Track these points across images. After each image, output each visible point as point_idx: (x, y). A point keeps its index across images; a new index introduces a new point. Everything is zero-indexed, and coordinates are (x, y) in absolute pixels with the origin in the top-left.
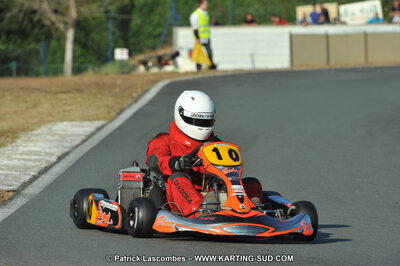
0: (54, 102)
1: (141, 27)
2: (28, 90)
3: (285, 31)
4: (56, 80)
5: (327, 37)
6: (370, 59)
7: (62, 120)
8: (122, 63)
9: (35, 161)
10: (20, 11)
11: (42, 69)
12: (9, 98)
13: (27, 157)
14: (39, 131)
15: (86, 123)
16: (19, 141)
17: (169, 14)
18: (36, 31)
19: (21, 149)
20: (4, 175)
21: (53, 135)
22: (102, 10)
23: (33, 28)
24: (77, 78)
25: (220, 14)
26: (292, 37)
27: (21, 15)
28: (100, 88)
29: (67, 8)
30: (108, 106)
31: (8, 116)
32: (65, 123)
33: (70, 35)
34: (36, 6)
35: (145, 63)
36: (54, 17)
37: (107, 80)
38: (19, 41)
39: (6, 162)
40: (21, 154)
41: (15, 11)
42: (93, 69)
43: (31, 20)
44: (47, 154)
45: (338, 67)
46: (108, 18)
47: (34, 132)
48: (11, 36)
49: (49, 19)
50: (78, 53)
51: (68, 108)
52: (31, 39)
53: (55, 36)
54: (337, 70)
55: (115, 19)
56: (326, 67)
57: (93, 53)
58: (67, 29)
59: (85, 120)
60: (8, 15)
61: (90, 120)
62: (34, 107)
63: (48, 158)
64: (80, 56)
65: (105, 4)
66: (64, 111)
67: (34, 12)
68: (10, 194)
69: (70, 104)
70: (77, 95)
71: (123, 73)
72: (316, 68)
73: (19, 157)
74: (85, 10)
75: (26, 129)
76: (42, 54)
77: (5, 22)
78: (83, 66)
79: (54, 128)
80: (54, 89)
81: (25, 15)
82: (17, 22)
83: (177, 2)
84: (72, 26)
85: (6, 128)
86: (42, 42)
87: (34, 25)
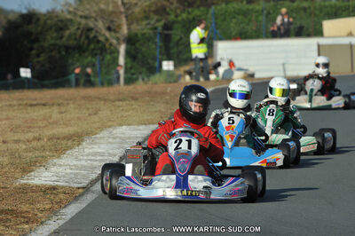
0: (113, 108)
1: (181, 39)
2: (88, 98)
3: (311, 43)
4: (114, 89)
5: (351, 46)
7: (121, 125)
8: (168, 72)
9: (100, 161)
10: (78, 29)
11: (97, 80)
12: (72, 106)
13: (93, 158)
14: (101, 135)
15: (142, 127)
16: (84, 143)
18: (92, 46)
19: (87, 151)
20: (75, 174)
21: (114, 138)
22: (149, 27)
23: (89, 44)
24: (131, 87)
25: (254, 28)
26: (319, 46)
27: (79, 32)
28: (153, 96)
29: (119, 26)
30: (160, 111)
31: (72, 122)
32: (124, 127)
33: (122, 49)
34: (91, 24)
35: (190, 73)
36: (107, 34)
37: (158, 88)
38: (77, 55)
39: (75, 162)
40: (88, 155)
41: (73, 29)
42: (143, 79)
43: (87, 37)
44: (110, 155)
46: (155, 33)
47: (97, 136)
48: (70, 51)
49: (104, 35)
50: (129, 65)
51: (125, 114)
52: (87, 54)
53: (109, 51)
55: (160, 34)
56: (351, 73)
57: (143, 64)
58: (119, 44)
59: (142, 124)
60: (67, 33)
61: (145, 124)
62: (95, 114)
63: (111, 158)
64: (131, 68)
65: (152, 22)
66: (122, 116)
67: (90, 30)
68: (81, 191)
69: (126, 111)
70: (133, 102)
71: (170, 82)
72: (343, 74)
73: (85, 158)
74: (135, 27)
75: (89, 134)
76: (98, 67)
77: (64, 39)
78: (134, 77)
79: (114, 132)
80: (112, 98)
81: (82, 32)
82: (76, 39)
83: (216, 18)
84: (124, 41)
85: (72, 132)
86: (98, 56)
87: (90, 41)
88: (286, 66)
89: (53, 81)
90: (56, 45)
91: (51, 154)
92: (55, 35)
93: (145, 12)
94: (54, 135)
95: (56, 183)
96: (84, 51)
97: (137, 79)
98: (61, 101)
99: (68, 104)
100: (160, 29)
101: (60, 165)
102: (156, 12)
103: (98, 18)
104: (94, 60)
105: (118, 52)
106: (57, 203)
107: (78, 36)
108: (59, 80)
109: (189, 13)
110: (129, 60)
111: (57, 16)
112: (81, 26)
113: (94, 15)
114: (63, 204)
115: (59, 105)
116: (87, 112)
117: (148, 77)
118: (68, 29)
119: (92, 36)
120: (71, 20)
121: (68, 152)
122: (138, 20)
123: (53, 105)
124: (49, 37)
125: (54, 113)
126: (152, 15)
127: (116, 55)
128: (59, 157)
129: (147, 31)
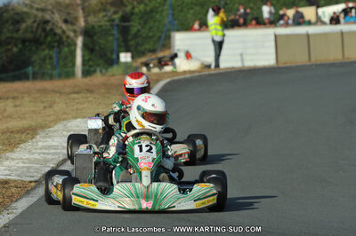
0: (68, 101)
1: (139, 31)
2: (44, 91)
3: (268, 33)
4: (69, 82)
5: (308, 36)
6: (347, 55)
7: (76, 118)
8: (126, 63)
9: (53, 154)
10: (35, 22)
11: (55, 72)
12: (27, 99)
13: (46, 151)
14: (56, 128)
16: (38, 137)
17: (166, 21)
18: (49, 39)
19: (40, 144)
20: (27, 167)
21: (68, 131)
22: (106, 18)
23: (46, 36)
24: (87, 80)
26: (276, 36)
27: (35, 25)
28: (109, 88)
29: (76, 19)
31: (27, 115)
32: (79, 120)
33: (80, 41)
34: (48, 17)
35: (147, 65)
36: (64, 26)
37: (114, 80)
38: (34, 48)
39: (27, 156)
40: (41, 149)
41: (29, 22)
42: (101, 72)
43: (44, 30)
44: (63, 148)
45: (319, 63)
46: (112, 25)
47: (51, 129)
48: (27, 44)
49: (61, 28)
50: (87, 58)
51: (80, 106)
52: (44, 47)
53: (66, 43)
54: (317, 65)
55: (118, 26)
56: (308, 63)
57: (100, 57)
58: (76, 36)
60: (24, 25)
62: (50, 107)
64: (89, 60)
65: (109, 14)
66: (77, 109)
67: (46, 22)
68: (33, 184)
69: (82, 104)
70: (89, 95)
72: (300, 64)
73: (38, 151)
74: (92, 19)
75: (43, 127)
76: (55, 60)
77: (21, 32)
78: (92, 69)
79: (69, 124)
80: (68, 90)
81: (39, 25)
82: (32, 32)
83: (173, 10)
84: (81, 33)
85: (26, 126)
86: (55, 49)
87: (47, 33)
88: (245, 57)
89: (11, 74)
90: (12, 38)
91: (4, 148)
92: (11, 27)
93: (102, 4)
94: (8, 128)
95: (9, 177)
96: (41, 44)
97: (95, 71)
98: (15, 95)
99: (23, 98)
100: (117, 22)
101: (13, 159)
102: (112, 4)
103: (55, 11)
104: (51, 52)
105: (75, 45)
106: (8, 197)
107: (34, 29)
108: (17, 73)
109: (146, 5)
110: (86, 53)
111: (13, 9)
112: (38, 19)
113: (50, 7)
114: (14, 198)
115: (14, 98)
116: (42, 106)
117: (106, 69)
118: (24, 22)
119: (48, 28)
120: (27, 13)
121: (22, 145)
122: (95, 13)
123: (8, 98)
124: (5, 30)
125: (9, 106)
126: (108, 7)
127: (73, 48)
128: (12, 151)
129: (104, 23)
